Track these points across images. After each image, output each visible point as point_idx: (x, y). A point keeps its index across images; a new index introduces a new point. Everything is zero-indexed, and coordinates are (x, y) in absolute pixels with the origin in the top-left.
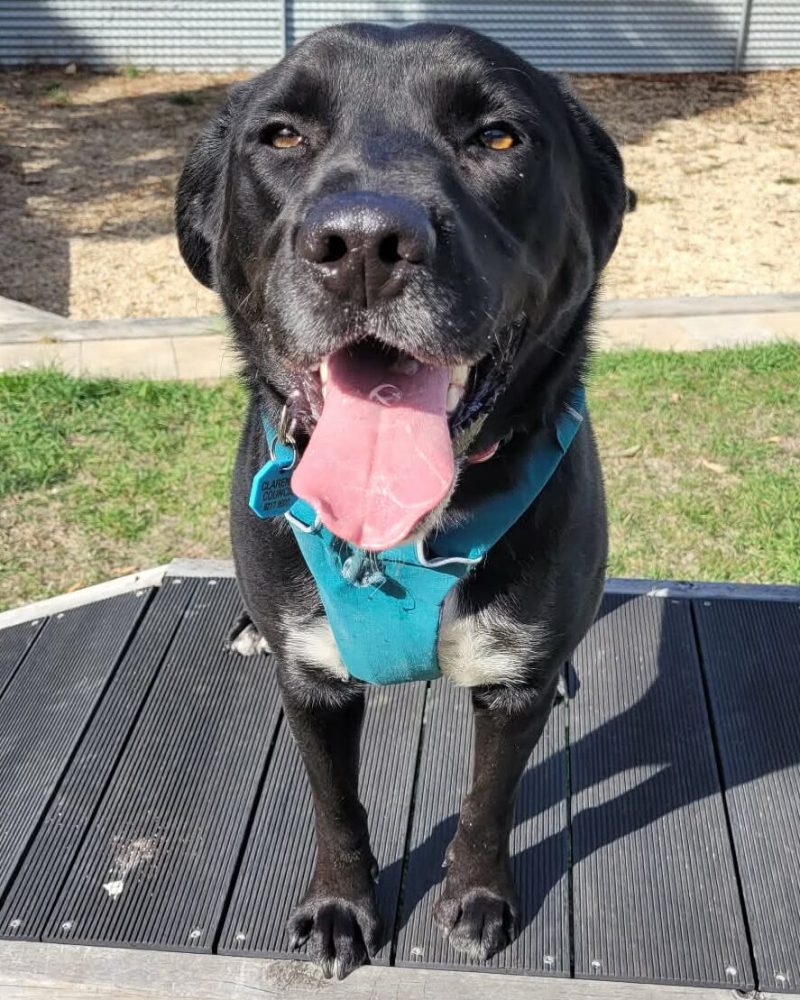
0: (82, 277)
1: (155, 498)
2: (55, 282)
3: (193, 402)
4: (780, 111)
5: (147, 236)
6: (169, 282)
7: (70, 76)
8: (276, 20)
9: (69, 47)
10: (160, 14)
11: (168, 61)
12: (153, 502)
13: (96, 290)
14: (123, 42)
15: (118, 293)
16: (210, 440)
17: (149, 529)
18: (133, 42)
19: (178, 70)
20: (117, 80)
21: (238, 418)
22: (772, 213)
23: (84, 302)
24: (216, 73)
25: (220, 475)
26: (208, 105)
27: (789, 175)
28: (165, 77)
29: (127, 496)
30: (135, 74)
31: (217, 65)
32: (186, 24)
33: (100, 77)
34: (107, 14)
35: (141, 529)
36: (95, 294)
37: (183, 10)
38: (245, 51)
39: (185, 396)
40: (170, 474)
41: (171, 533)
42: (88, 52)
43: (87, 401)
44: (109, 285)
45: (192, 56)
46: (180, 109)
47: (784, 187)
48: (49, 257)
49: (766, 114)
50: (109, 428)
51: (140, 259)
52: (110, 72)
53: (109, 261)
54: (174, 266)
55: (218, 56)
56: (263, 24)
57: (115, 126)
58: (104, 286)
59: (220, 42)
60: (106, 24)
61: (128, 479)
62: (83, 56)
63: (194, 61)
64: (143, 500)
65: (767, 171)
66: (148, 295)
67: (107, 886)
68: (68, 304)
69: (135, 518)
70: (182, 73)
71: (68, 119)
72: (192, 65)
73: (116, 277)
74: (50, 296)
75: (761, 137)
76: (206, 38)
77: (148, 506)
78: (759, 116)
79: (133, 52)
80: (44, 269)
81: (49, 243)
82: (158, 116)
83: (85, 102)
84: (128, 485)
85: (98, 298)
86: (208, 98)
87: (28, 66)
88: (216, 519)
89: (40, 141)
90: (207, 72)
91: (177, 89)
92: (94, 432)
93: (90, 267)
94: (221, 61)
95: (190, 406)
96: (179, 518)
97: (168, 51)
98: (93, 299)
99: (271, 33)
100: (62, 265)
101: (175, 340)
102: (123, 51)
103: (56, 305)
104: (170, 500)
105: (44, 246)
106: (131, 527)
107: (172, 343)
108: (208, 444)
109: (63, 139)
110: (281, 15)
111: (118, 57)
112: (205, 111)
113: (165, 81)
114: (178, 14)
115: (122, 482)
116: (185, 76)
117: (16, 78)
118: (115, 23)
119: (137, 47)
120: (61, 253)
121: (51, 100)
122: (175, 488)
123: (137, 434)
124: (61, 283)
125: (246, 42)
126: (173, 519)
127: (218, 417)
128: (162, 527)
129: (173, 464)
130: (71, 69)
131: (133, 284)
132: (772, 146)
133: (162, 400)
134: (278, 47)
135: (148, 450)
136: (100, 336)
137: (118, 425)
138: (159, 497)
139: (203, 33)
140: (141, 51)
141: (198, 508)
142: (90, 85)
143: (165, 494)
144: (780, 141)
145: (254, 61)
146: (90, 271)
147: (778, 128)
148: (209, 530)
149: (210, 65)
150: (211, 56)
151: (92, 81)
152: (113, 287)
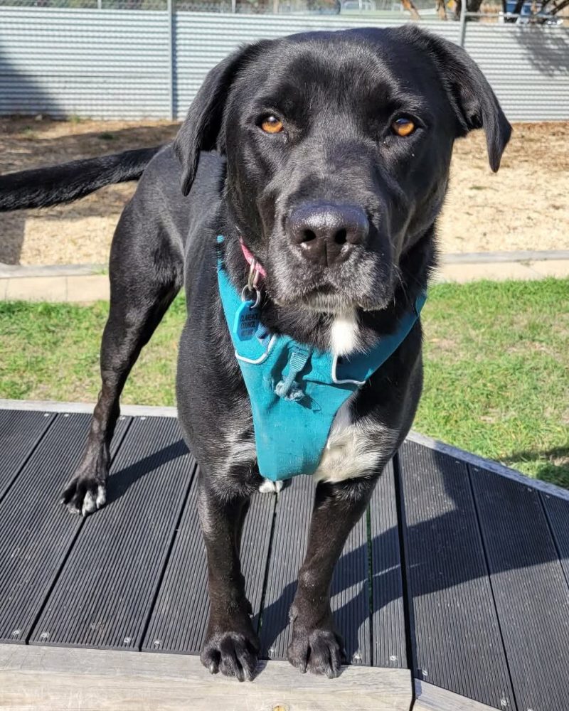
0: (31, 242)
1: (37, 374)
2: (13, 245)
3: (73, 316)
4: (476, 146)
5: (75, 218)
6: (85, 246)
7: (38, 122)
8: (166, 89)
9: (38, 104)
10: (95, 86)
11: (100, 113)
12: (35, 376)
13: (39, 250)
14: (72, 102)
15: (52, 252)
16: (79, 339)
17: (29, 393)
18: (77, 102)
19: (106, 119)
20: (67, 124)
21: (100, 326)
22: (466, 207)
23: (30, 257)
24: (129, 121)
25: (81, 360)
26: (122, 140)
27: (478, 185)
28: (98, 123)
29: (19, 372)
30: (79, 120)
31: (130, 116)
32: (110, 91)
33: (57, 123)
34: (62, 85)
35: (24, 392)
36: (37, 252)
37: (110, 83)
38: (148, 108)
39: (68, 312)
40: (50, 360)
41: (42, 395)
42: (50, 107)
43: (5, 314)
44: (47, 247)
45: (114, 111)
46: (104, 141)
47: (475, 192)
48: (11, 229)
49: (467, 148)
50: (17, 331)
51: (68, 232)
52: (63, 119)
53: (49, 233)
54: (89, 236)
55: (130, 111)
56: (159, 92)
57: (62, 151)
58: (44, 247)
59: (132, 102)
60: (61, 91)
61: (21, 362)
62: (47, 110)
63: (116, 113)
64: (29, 375)
65: (465, 182)
66: (71, 254)
68: (19, 258)
69: (21, 386)
70: (108, 121)
71: (33, 148)
72: (114, 116)
73: (53, 243)
74: (9, 253)
75: (462, 162)
76: (123, 100)
77: (32, 379)
78: (462, 149)
79: (78, 107)
80: (8, 237)
81: (13, 222)
82: (90, 146)
83: (46, 138)
84: (21, 366)
85: (39, 255)
86: (123, 136)
87: (12, 116)
88: (73, 386)
89: (15, 160)
90: (123, 120)
91: (104, 130)
92: (7, 333)
93: (36, 236)
94: (132, 113)
95: (70, 318)
96: (50, 386)
97: (100, 108)
98: (36, 255)
99: (164, 97)
100: (19, 235)
101: (69, 278)
102: (71, 107)
103: (12, 259)
104: (46, 375)
105: (9, 224)
106: (17, 391)
107: (66, 280)
108: (77, 341)
109: (28, 159)
110: (170, 86)
111: (68, 111)
112: (120, 144)
113: (96, 125)
114: (105, 86)
115: (17, 363)
116: (109, 123)
117: (4, 123)
118: (67, 91)
119: (80, 105)
120: (19, 228)
121: (24, 136)
122: (51, 368)
123: (34, 335)
124: (17, 246)
125: (148, 103)
126: (46, 386)
127: (87, 324)
128: (38, 392)
129: (53, 353)
130: (39, 118)
131: (62, 247)
132: (469, 168)
133: (53, 314)
134: (168, 105)
135: (38, 345)
136: (22, 275)
137: (22, 329)
138: (39, 373)
139: (121, 97)
140: (83, 108)
141: (63, 380)
142: (50, 128)
143: (44, 371)
144: (474, 164)
145: (153, 114)
146: (36, 238)
147: (474, 157)
148: (67, 393)
149: (126, 116)
150: (126, 111)
151: (51, 125)
152: (49, 248)
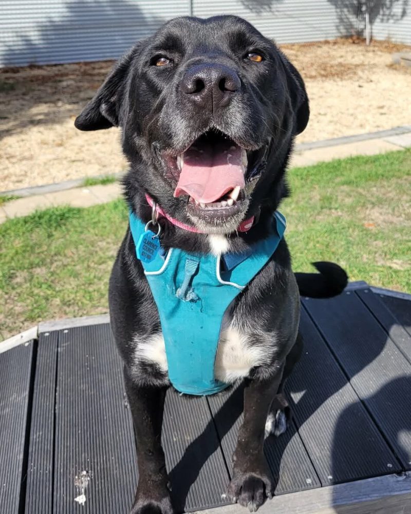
67: (77, 499)
